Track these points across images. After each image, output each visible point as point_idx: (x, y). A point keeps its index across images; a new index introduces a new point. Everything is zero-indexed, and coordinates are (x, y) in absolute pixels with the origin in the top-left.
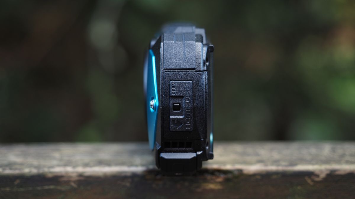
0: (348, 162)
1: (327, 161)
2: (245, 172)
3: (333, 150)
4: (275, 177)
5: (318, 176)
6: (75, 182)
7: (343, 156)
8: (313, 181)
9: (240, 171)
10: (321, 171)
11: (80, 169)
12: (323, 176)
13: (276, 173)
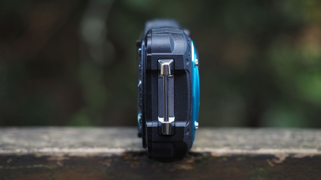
0: (305, 147)
1: (287, 146)
2: (213, 154)
3: (293, 136)
4: (239, 159)
5: (278, 159)
6: (61, 161)
7: (301, 141)
8: (274, 163)
9: (209, 153)
10: (281, 155)
11: (66, 150)
12: (282, 159)
13: (241, 156)
